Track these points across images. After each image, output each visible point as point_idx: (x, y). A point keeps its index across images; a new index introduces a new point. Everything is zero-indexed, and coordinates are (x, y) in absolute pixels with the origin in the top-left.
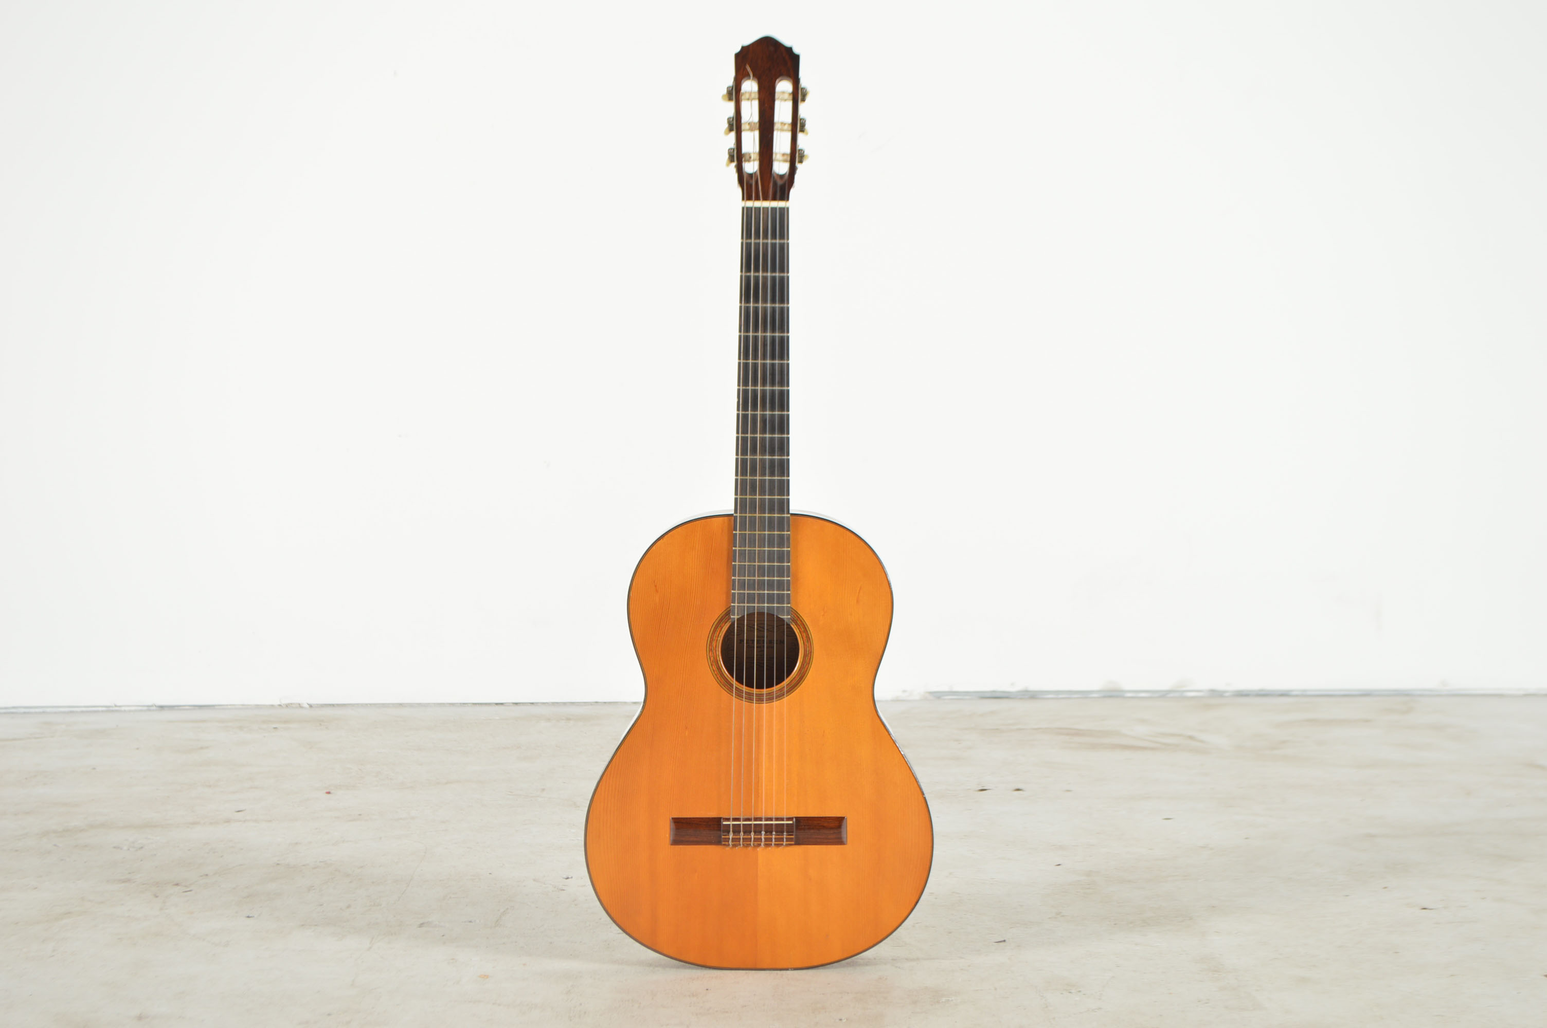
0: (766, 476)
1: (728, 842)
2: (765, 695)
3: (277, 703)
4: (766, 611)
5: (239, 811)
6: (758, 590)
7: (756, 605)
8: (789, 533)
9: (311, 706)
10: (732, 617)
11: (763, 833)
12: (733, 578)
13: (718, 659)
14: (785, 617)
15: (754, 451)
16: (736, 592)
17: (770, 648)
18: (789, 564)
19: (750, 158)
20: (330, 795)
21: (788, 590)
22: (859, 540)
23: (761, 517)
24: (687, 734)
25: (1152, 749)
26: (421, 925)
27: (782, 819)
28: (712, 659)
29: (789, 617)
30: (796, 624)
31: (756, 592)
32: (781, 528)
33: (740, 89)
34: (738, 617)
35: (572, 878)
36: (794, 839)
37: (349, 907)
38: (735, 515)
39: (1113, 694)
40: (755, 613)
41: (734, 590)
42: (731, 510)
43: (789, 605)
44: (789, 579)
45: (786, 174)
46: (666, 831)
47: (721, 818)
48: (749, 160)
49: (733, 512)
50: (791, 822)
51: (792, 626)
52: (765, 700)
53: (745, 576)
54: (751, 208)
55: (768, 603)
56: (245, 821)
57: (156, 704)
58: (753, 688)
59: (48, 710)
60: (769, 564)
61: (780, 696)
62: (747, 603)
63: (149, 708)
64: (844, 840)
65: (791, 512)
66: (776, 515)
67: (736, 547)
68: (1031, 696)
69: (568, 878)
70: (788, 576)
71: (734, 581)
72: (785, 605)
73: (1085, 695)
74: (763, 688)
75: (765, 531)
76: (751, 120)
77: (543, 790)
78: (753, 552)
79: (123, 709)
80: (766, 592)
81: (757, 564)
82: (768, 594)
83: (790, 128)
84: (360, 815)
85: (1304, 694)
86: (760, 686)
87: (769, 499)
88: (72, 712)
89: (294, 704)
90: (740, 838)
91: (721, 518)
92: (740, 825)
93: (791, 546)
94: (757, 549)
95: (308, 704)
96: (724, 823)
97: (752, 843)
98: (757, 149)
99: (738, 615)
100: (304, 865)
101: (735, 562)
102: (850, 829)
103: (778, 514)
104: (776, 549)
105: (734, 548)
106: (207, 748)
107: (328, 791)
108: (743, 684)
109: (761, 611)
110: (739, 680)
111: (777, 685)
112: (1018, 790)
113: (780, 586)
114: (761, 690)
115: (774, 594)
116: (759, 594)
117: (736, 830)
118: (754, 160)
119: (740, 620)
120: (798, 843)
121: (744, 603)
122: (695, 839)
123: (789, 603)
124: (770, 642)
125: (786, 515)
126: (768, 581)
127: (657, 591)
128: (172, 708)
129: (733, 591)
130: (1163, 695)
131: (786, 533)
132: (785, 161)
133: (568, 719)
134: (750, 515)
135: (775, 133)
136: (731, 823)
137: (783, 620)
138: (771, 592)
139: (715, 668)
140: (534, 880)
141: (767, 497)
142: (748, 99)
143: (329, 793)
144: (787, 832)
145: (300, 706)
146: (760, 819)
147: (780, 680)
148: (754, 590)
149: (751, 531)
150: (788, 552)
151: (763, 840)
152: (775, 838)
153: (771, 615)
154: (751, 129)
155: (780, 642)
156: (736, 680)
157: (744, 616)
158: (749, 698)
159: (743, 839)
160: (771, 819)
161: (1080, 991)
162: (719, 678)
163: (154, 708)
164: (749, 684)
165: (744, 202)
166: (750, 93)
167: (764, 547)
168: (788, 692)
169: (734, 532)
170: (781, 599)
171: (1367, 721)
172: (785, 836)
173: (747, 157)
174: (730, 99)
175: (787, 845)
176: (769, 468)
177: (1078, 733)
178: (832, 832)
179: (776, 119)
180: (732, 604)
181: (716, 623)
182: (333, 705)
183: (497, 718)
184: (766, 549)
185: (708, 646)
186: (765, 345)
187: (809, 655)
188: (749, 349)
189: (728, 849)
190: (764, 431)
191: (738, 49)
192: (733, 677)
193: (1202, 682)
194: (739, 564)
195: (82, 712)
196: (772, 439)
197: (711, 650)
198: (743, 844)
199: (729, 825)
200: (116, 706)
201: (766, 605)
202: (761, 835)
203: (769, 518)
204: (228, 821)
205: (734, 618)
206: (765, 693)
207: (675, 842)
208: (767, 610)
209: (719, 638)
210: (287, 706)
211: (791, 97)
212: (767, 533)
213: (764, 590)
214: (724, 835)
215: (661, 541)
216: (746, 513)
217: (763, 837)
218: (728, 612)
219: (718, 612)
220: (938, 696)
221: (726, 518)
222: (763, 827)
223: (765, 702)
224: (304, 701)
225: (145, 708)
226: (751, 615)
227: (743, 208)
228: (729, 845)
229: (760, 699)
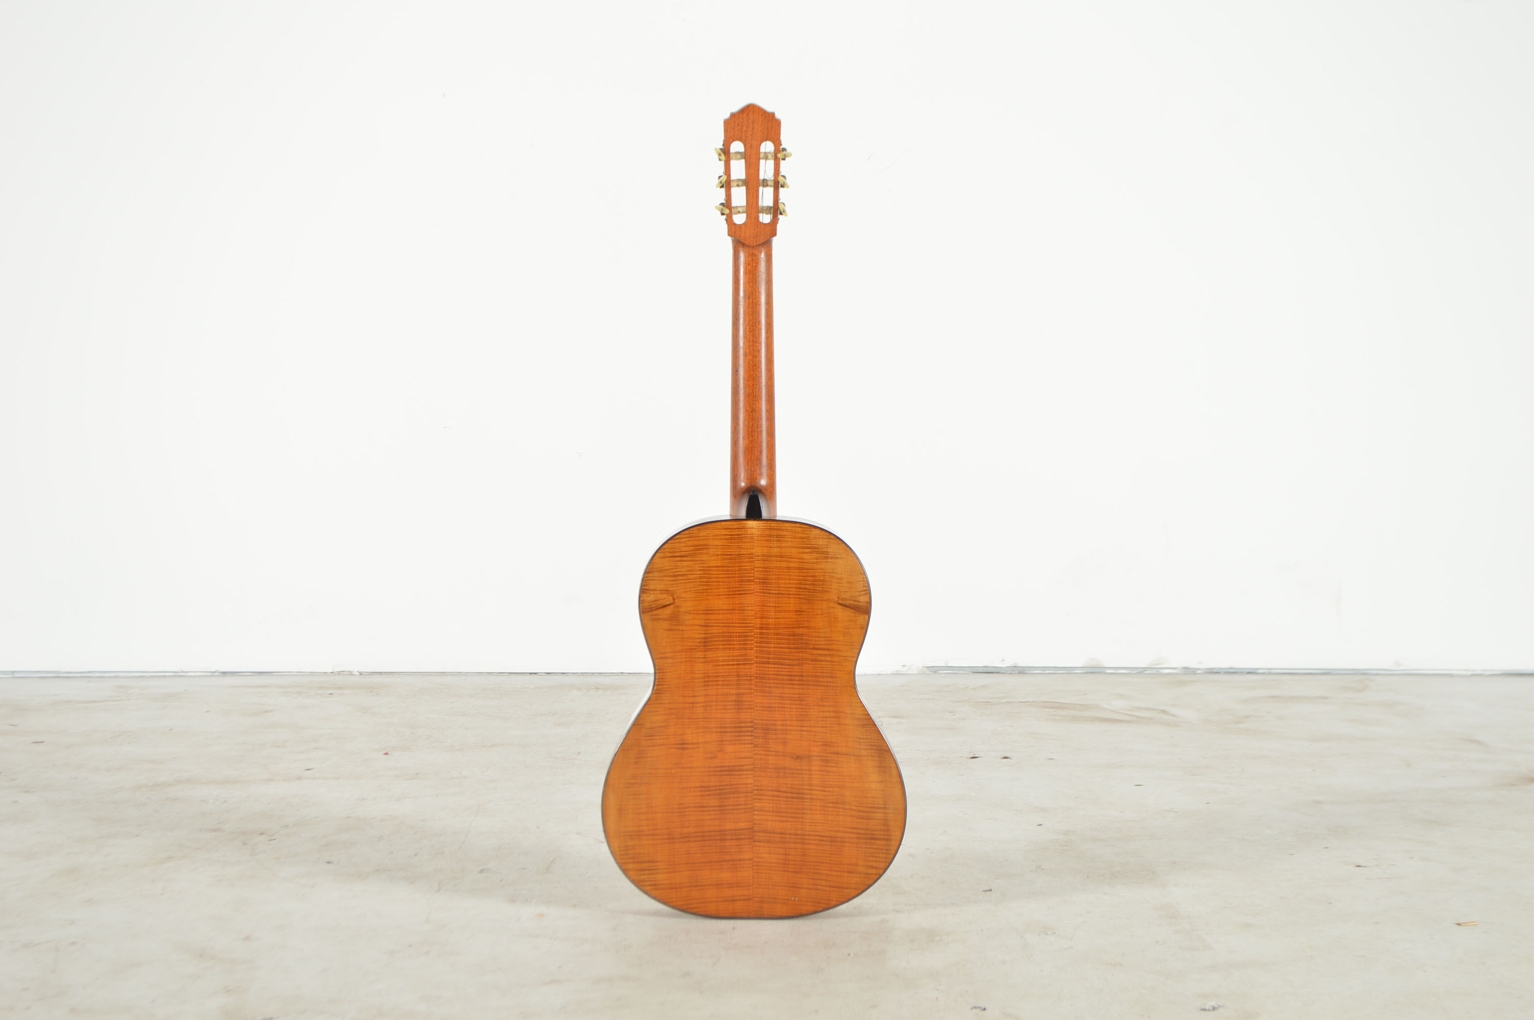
3: (329, 673)
5: (308, 770)
9: (361, 674)
20: (388, 756)
25: (1128, 722)
26: (481, 871)
37: (416, 855)
39: (1095, 671)
56: (314, 778)
57: (220, 671)
59: (121, 674)
63: (213, 674)
68: (1020, 671)
73: (1068, 671)
77: (579, 753)
79: (189, 674)
84: (417, 774)
85: (1270, 673)
88: (142, 676)
89: (345, 672)
95: (358, 672)
100: (372, 818)
106: (271, 711)
107: (385, 752)
112: (1005, 758)
128: (233, 674)
130: (1141, 672)
133: (597, 689)
143: (386, 754)
145: (351, 673)
161: (1055, 933)
163: (217, 674)
171: (1325, 698)
177: (1062, 706)
182: (381, 673)
183: (532, 687)
193: (1177, 660)
195: (152, 676)
200: (183, 672)
204: (299, 778)
210: (339, 673)
220: (935, 670)
224: (355, 669)
225: (210, 674)
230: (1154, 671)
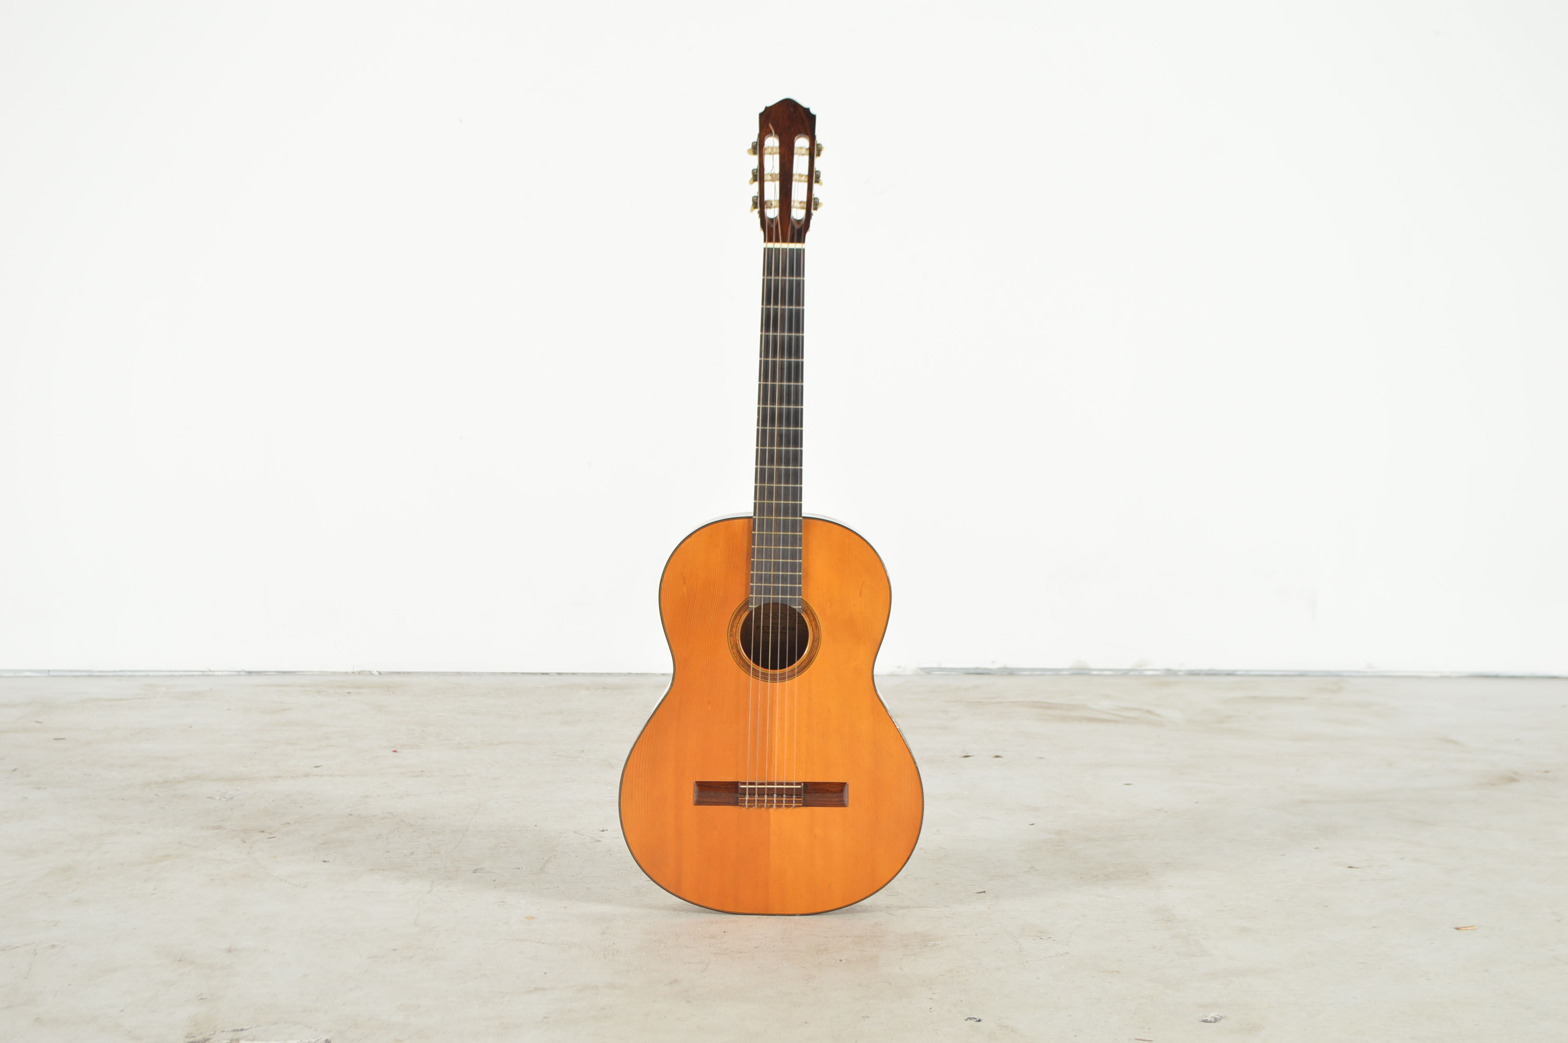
0: (781, 484)
1: (745, 803)
2: (778, 675)
3: (350, 670)
4: (780, 602)
5: (317, 767)
6: (773, 583)
7: (771, 596)
8: (801, 534)
9: (380, 673)
10: (750, 606)
11: (775, 795)
12: (752, 572)
13: (738, 643)
14: (797, 607)
15: (771, 462)
16: (754, 584)
17: (783, 633)
18: (801, 561)
19: (772, 204)
20: (396, 753)
21: (800, 583)
22: (862, 541)
23: (777, 519)
24: (709, 707)
25: (1115, 722)
26: (475, 871)
27: (792, 784)
28: (732, 643)
29: (800, 607)
30: (807, 613)
31: (772, 585)
32: (794, 530)
33: (763, 145)
34: (756, 607)
35: (607, 830)
36: (802, 802)
37: (412, 853)
38: (754, 517)
39: (1081, 672)
40: (770, 604)
41: (753, 583)
42: (750, 513)
43: (800, 597)
44: (801, 574)
45: (803, 219)
46: (690, 793)
47: (738, 782)
48: (770, 207)
49: (752, 515)
50: (799, 787)
51: (803, 615)
52: (778, 679)
53: (762, 571)
54: (772, 249)
55: (782, 595)
56: (321, 776)
57: (246, 670)
58: (768, 669)
59: (151, 674)
60: (783, 561)
61: (792, 676)
62: (764, 594)
63: (239, 673)
64: (846, 802)
65: (803, 515)
66: (790, 518)
67: (755, 545)
68: (1010, 672)
69: (603, 831)
70: (800, 572)
71: (752, 575)
72: (797, 597)
73: (1056, 672)
74: (777, 669)
75: (780, 531)
76: (772, 172)
77: (582, 751)
78: (769, 550)
79: (216, 673)
80: (780, 585)
81: (772, 560)
82: (782, 587)
83: (807, 179)
84: (422, 771)
85: (1247, 674)
86: (774, 667)
87: (784, 504)
88: (171, 675)
89: (365, 671)
90: (755, 800)
91: (742, 520)
92: (755, 788)
93: (802, 545)
94: (773, 547)
95: (378, 672)
96: (741, 786)
97: (765, 804)
98: (778, 198)
99: (755, 605)
100: (373, 816)
101: (754, 558)
102: (851, 793)
103: (791, 517)
104: (789, 548)
105: (753, 546)
106: (289, 709)
107: (395, 750)
108: (759, 665)
109: (775, 602)
110: (756, 661)
111: (789, 666)
112: (997, 757)
113: (793, 579)
114: (775, 671)
115: (787, 587)
116: (774, 587)
117: (752, 793)
118: (775, 207)
119: (758, 610)
120: (805, 805)
121: (761, 594)
122: (716, 800)
123: (800, 595)
124: (784, 628)
125: (798, 518)
126: (782, 575)
127: (685, 583)
128: (258, 673)
129: (751, 584)
130: (1125, 673)
131: (798, 533)
132: (802, 208)
133: (605, 688)
134: (767, 517)
135: (794, 183)
136: (747, 786)
137: (795, 610)
138: (785, 585)
139: (735, 651)
140: (574, 832)
141: (782, 502)
142: (770, 154)
143: (395, 751)
144: (796, 795)
145: (371, 673)
146: (773, 784)
147: (792, 662)
148: (770, 583)
149: (767, 531)
150: (800, 550)
151: (775, 801)
152: (786, 801)
153: (784, 606)
154: (773, 180)
155: (792, 629)
156: (754, 662)
157: (760, 606)
158: (765, 677)
159: (758, 800)
160: (782, 784)
161: (1049, 938)
162: (739, 660)
163: (244, 673)
164: (765, 666)
165: (765, 244)
166: (772, 148)
167: (779, 546)
168: (798, 673)
169: (753, 532)
170: (793, 591)
171: (1302, 699)
172: (794, 799)
173: (769, 204)
174: (755, 153)
175: (796, 806)
176: (784, 476)
177: (1050, 706)
178: (835, 795)
179: (795, 171)
180: (751, 596)
181: (736, 612)
182: (400, 673)
183: (543, 686)
184: (781, 547)
185: (729, 632)
186: (782, 369)
187: (817, 641)
188: (768, 372)
189: (744, 809)
190: (780, 444)
191: (762, 110)
192: (750, 659)
193: (1159, 661)
194: (758, 560)
195: (181, 676)
196: (787, 452)
197: (731, 635)
198: (757, 805)
199: (746, 788)
200: (210, 671)
201: (780, 596)
202: (773, 797)
203: (784, 520)
204: (307, 775)
205: (752, 608)
206: (778, 673)
207: (699, 803)
208: (782, 601)
209: (739, 625)
210: (359, 673)
211: (808, 152)
212: (781, 533)
213: (779, 583)
214: (741, 797)
215: (689, 539)
216: (764, 516)
217: (775, 799)
218: (747, 603)
219: (738, 602)
220: (928, 671)
221: (746, 520)
222: (775, 790)
223: (778, 681)
224: (374, 670)
225: (236, 673)
226: (767, 606)
227: (765, 249)
228: (745, 806)
229: (774, 679)
230: (1137, 673)
